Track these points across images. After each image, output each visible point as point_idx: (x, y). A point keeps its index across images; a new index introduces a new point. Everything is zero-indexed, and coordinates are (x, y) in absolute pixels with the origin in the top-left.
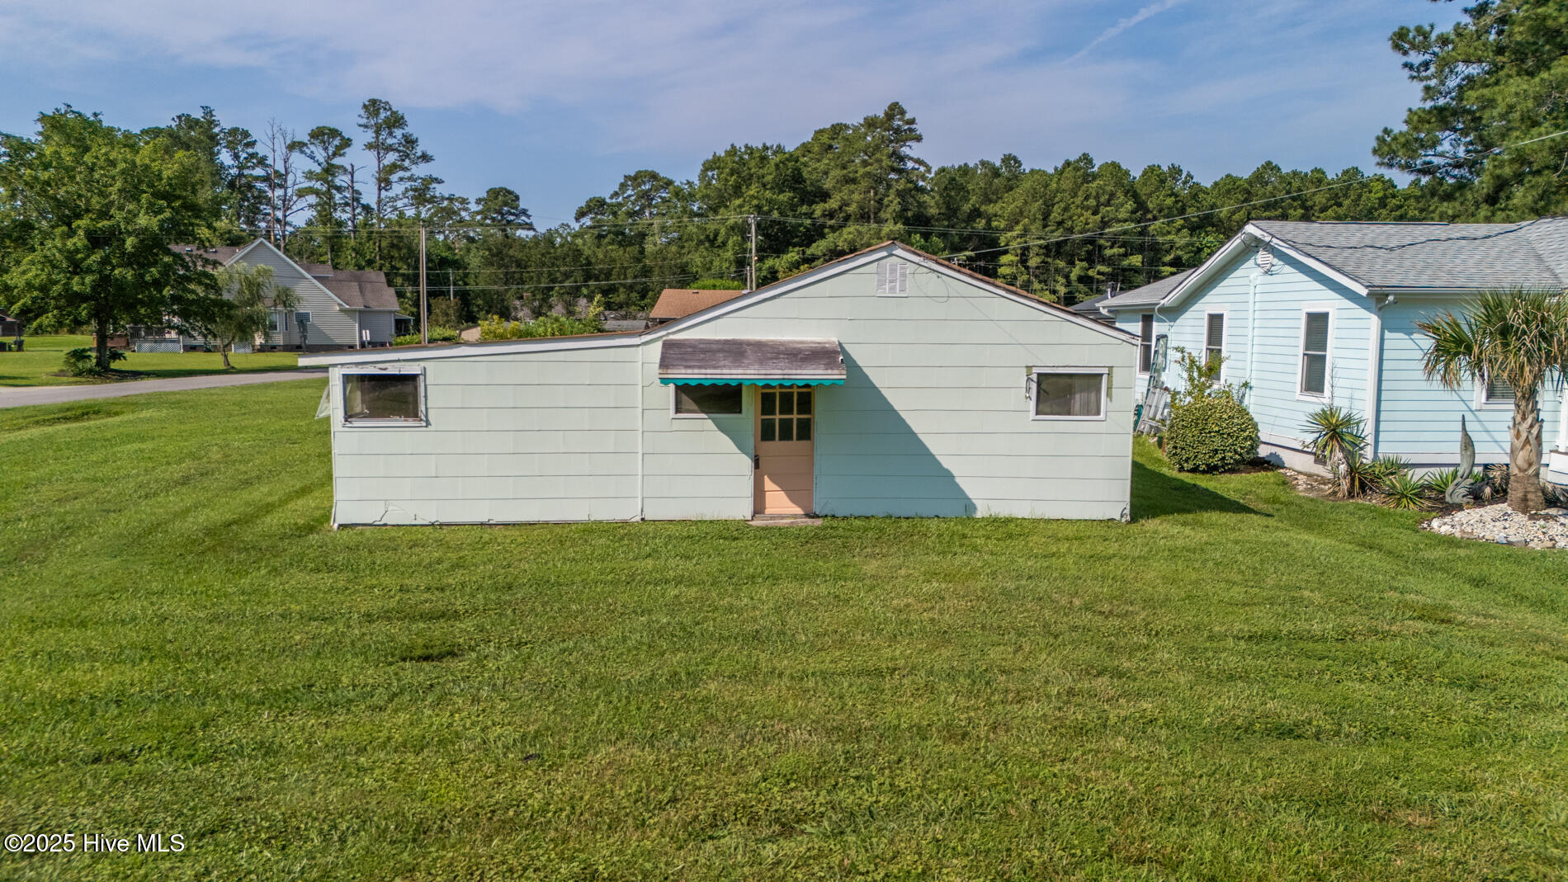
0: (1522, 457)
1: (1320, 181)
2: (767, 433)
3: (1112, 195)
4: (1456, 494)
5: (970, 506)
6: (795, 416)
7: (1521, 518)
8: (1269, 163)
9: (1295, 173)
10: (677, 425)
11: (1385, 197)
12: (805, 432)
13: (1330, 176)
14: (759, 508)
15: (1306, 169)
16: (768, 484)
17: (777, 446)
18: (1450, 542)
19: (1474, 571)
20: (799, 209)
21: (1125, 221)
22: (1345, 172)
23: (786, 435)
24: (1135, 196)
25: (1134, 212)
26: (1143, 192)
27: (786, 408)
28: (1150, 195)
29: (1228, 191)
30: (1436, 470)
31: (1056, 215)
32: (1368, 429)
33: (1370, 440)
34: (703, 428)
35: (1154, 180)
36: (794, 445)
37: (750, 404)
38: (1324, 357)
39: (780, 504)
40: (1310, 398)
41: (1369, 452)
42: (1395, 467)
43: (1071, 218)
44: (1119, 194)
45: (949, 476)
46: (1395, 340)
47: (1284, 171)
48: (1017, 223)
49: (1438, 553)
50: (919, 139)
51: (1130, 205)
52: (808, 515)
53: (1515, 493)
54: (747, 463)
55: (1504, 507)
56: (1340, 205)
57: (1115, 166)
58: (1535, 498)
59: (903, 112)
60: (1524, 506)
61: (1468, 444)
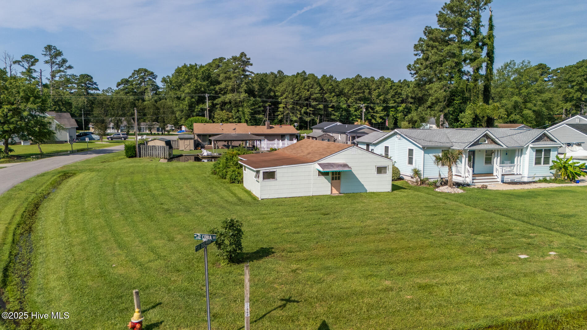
0: (450, 178)
1: (373, 81)
2: (333, 179)
3: (313, 85)
4: (438, 184)
5: (366, 191)
6: (337, 176)
7: (450, 188)
8: (358, 75)
9: (366, 78)
10: (319, 178)
11: (392, 86)
12: (339, 178)
13: (376, 79)
14: (331, 193)
15: (369, 77)
16: (333, 188)
17: (334, 181)
18: (440, 193)
19: (446, 197)
20: (210, 88)
21: (317, 93)
22: (380, 78)
23: (336, 179)
24: (320, 85)
25: (320, 91)
26: (322, 84)
27: (336, 174)
28: (324, 85)
29: (347, 84)
30: (434, 179)
31: (296, 92)
32: (422, 172)
33: (422, 174)
34: (323, 178)
35: (325, 80)
36: (337, 181)
37: (330, 175)
38: (412, 158)
39: (335, 192)
40: (410, 165)
41: (422, 176)
42: (427, 179)
43: (301, 92)
44: (315, 84)
45: (363, 185)
46: (426, 155)
47: (363, 77)
48: (284, 94)
49: (439, 195)
50: (251, 65)
51: (319, 88)
52: (340, 193)
53: (449, 184)
54: (330, 184)
55: (447, 186)
56: (379, 88)
57: (313, 75)
58: (452, 185)
59: (246, 56)
60: (450, 186)
61: (440, 175)
